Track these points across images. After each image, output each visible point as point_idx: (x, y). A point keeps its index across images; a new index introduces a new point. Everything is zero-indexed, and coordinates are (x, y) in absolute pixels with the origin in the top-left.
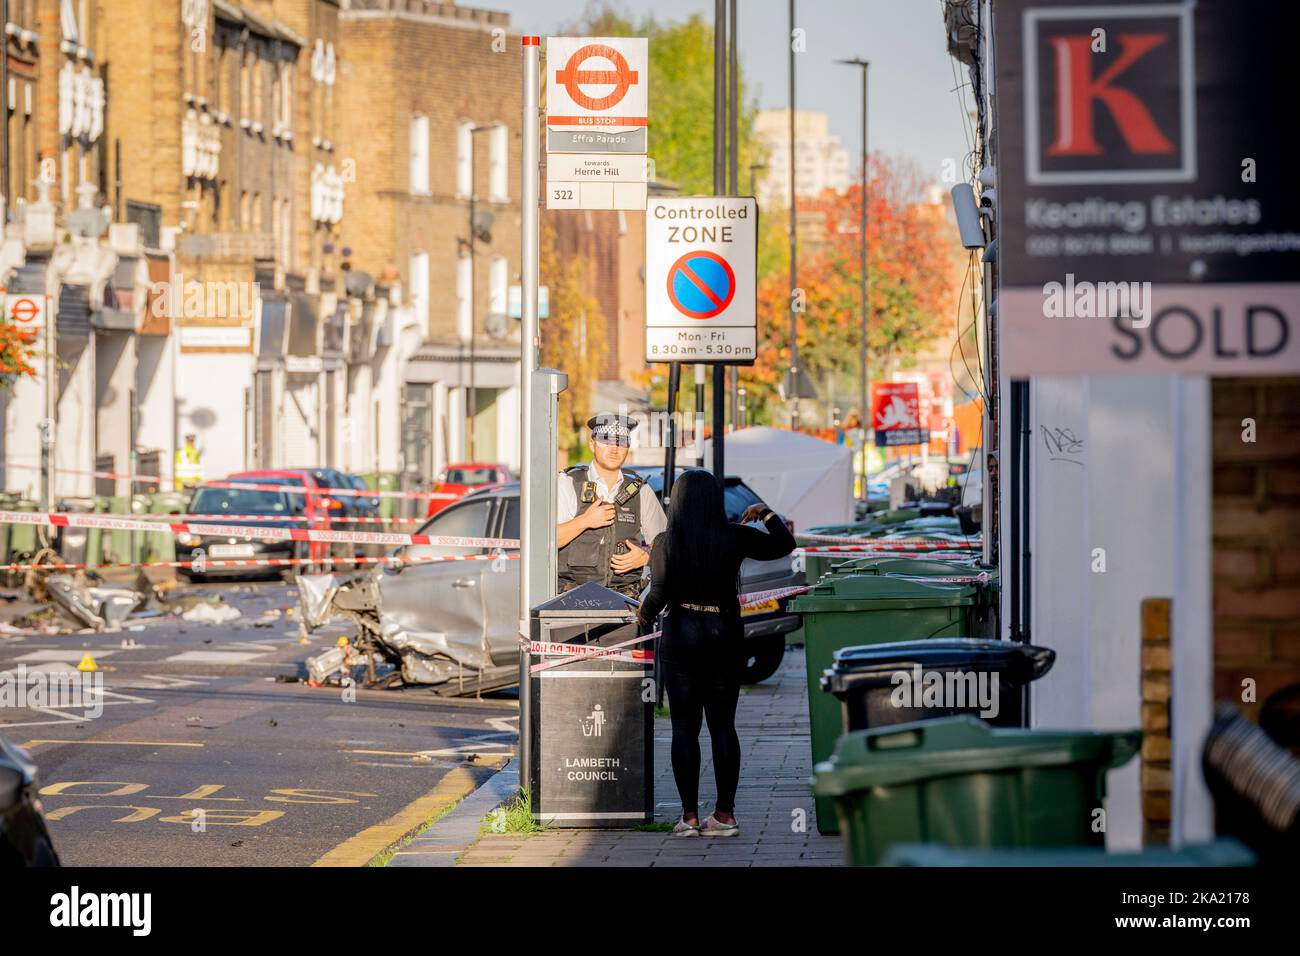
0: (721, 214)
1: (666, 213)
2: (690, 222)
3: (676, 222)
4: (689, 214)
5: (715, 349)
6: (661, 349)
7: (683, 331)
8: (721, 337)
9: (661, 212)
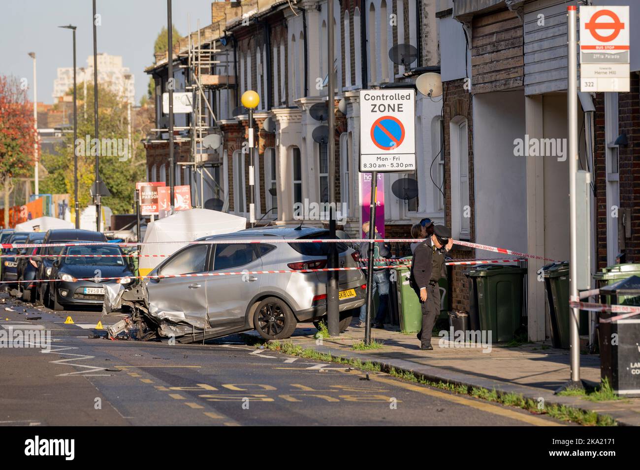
0: (397, 98)
1: (370, 97)
2: (382, 102)
3: (375, 102)
4: (381, 98)
5: (395, 165)
6: (368, 165)
7: (379, 156)
8: (398, 159)
9: (367, 97)
